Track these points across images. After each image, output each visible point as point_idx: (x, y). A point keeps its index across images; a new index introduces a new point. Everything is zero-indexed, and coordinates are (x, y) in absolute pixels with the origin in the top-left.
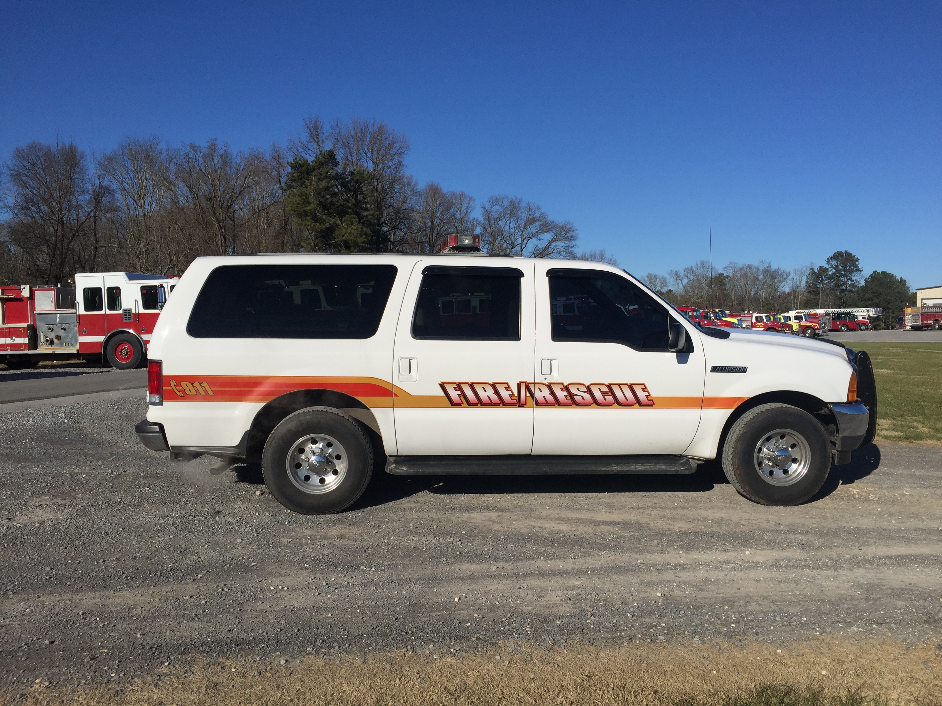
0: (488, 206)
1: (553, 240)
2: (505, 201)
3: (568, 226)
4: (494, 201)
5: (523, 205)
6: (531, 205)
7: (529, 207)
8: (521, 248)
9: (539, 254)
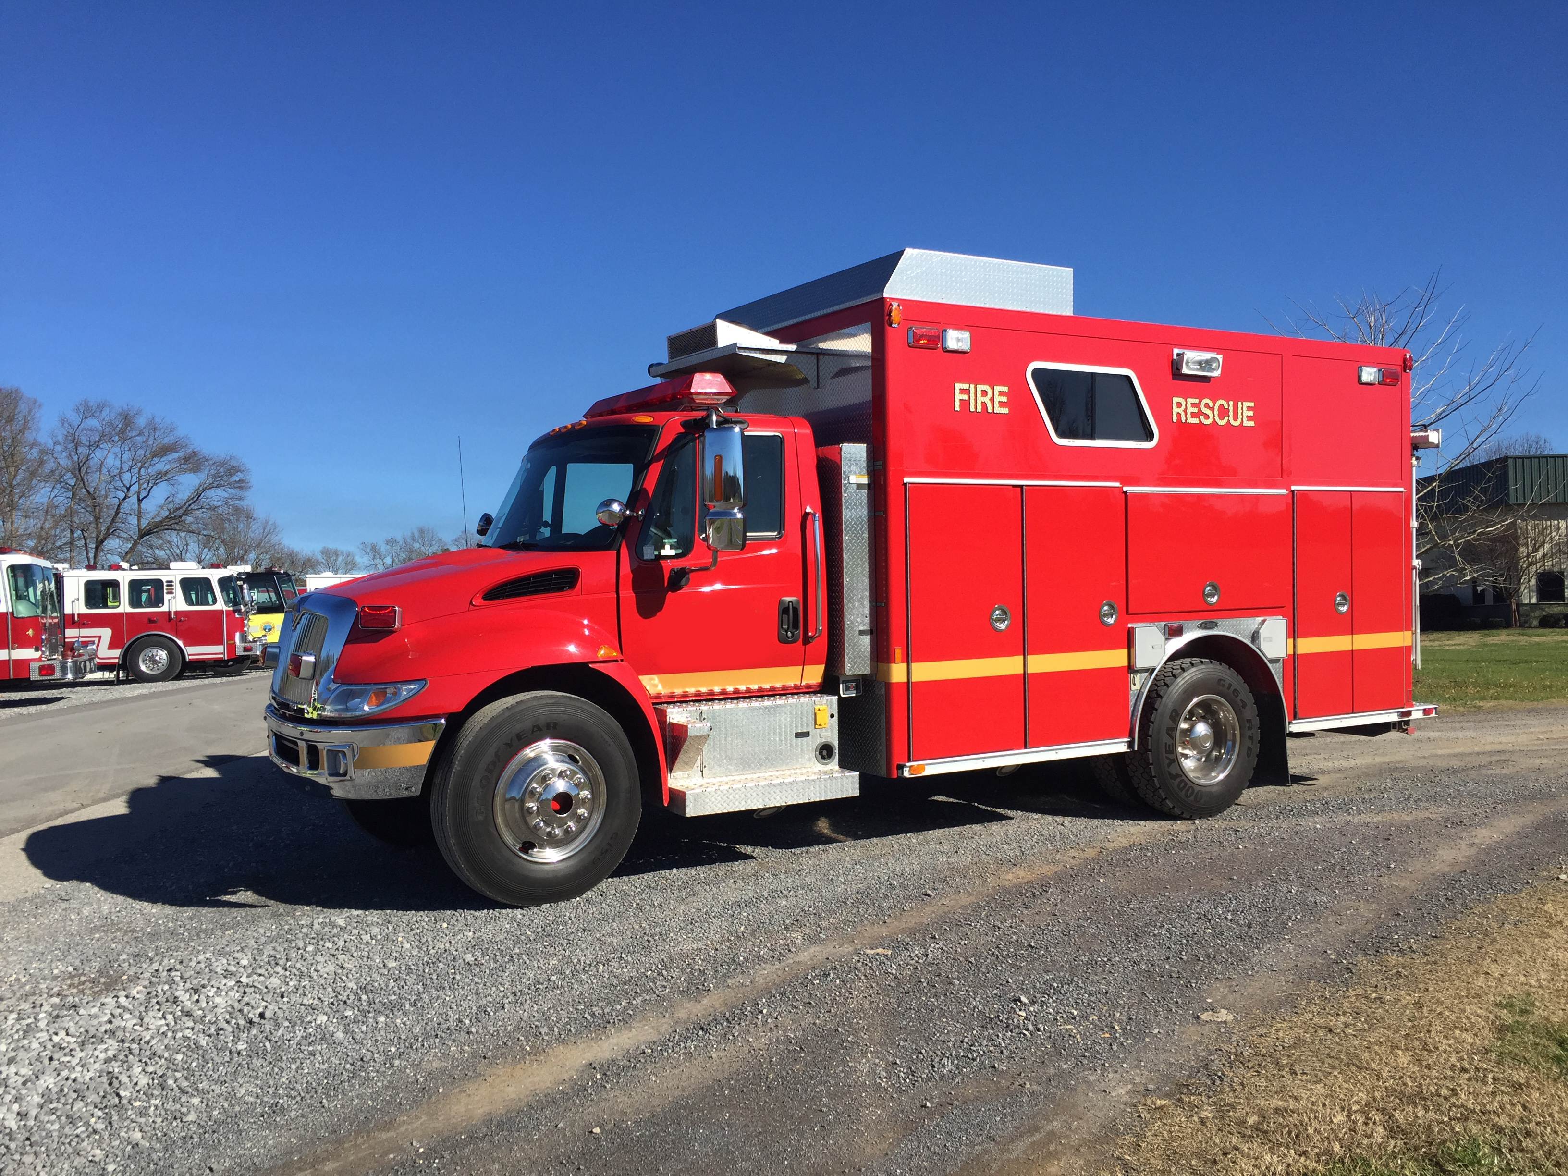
0: (75, 419)
1: (206, 486)
2: (107, 411)
3: (235, 464)
4: (87, 411)
5: (141, 422)
6: (158, 420)
7: (153, 428)
8: (138, 496)
9: (179, 508)
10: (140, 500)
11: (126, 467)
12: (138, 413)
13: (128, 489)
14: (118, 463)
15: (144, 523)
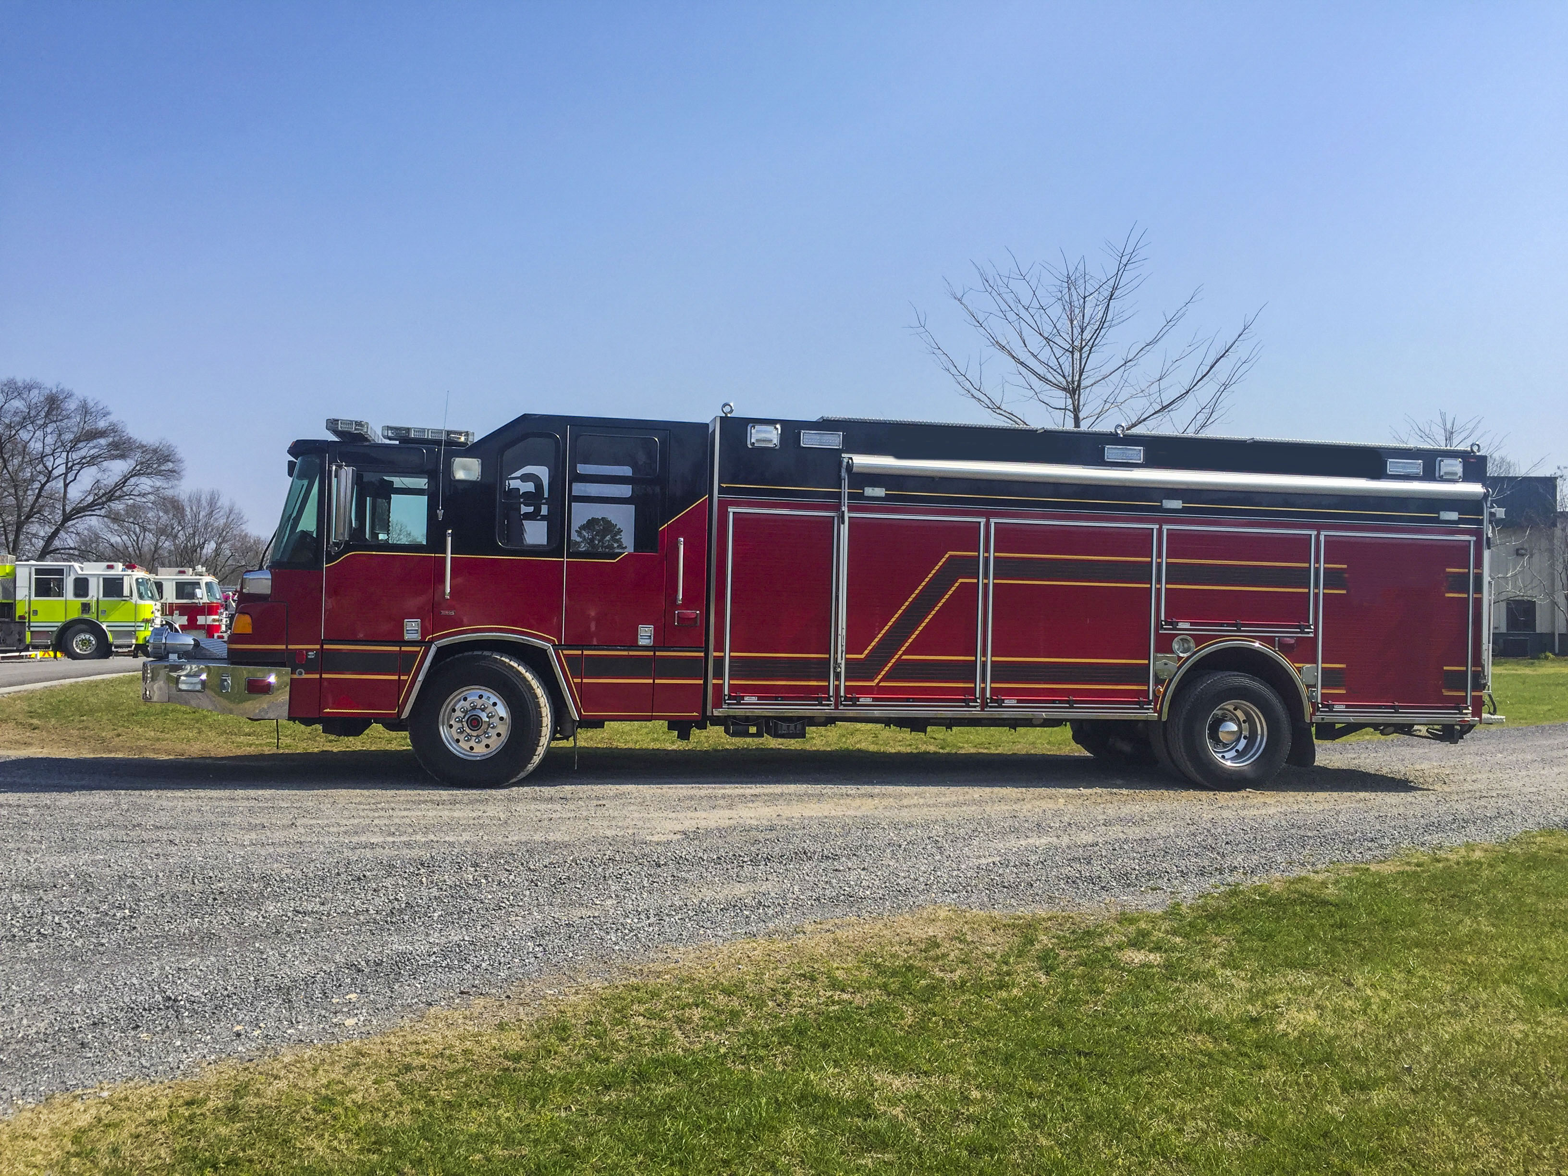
1: (134, 474)
2: (35, 393)
3: (166, 452)
4: (13, 392)
5: (72, 405)
6: (90, 405)
7: (85, 410)
8: (65, 481)
9: (104, 495)
10: (66, 486)
11: (48, 450)
12: (70, 395)
13: (50, 472)
14: (39, 445)
15: (68, 509)
